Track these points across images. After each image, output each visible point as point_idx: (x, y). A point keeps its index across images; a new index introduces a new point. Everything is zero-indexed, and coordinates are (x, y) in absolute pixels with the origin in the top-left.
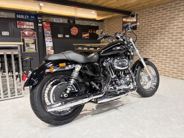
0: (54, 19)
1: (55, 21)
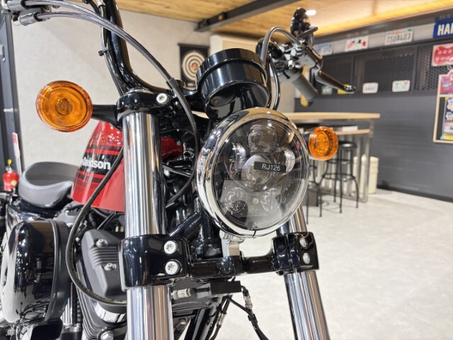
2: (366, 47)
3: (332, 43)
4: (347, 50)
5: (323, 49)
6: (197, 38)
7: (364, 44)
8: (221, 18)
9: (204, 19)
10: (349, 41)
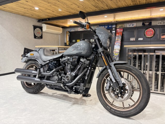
0: (128, 25)
1: (128, 27)
2: (83, 30)
3: (75, 28)
4: (79, 31)
5: (72, 30)
6: (38, 24)
7: (83, 29)
8: (47, 20)
9: (41, 19)
10: (79, 28)
